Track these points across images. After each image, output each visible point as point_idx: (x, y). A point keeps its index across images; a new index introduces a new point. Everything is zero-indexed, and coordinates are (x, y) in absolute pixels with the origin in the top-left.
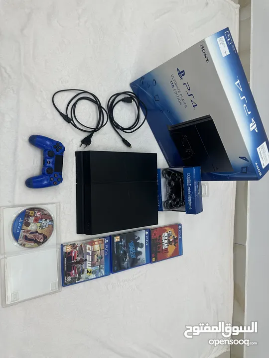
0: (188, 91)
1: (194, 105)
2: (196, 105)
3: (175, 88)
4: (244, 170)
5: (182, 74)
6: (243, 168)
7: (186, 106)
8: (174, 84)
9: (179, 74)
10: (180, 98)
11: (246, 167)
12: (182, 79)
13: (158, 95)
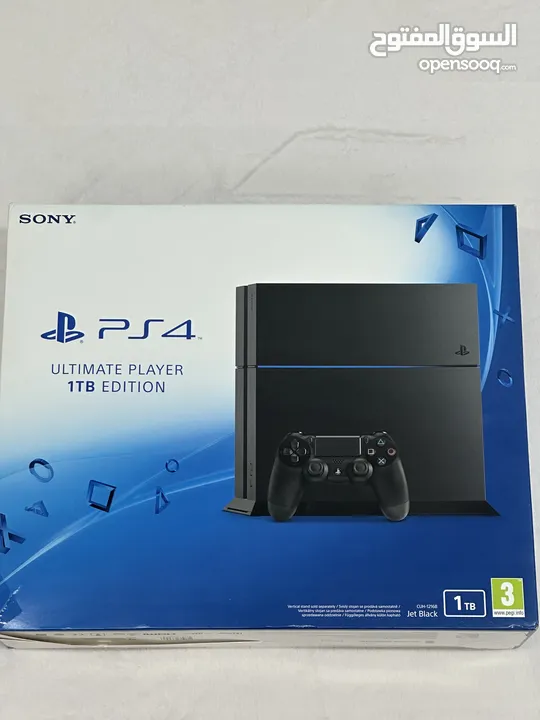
0: (129, 332)
1: (183, 331)
2: (189, 323)
3: (98, 379)
4: (472, 243)
5: (65, 328)
6: (461, 245)
7: (179, 369)
8: (85, 378)
9: (60, 339)
10: (143, 379)
11: (459, 230)
12: (81, 335)
13: (93, 483)
